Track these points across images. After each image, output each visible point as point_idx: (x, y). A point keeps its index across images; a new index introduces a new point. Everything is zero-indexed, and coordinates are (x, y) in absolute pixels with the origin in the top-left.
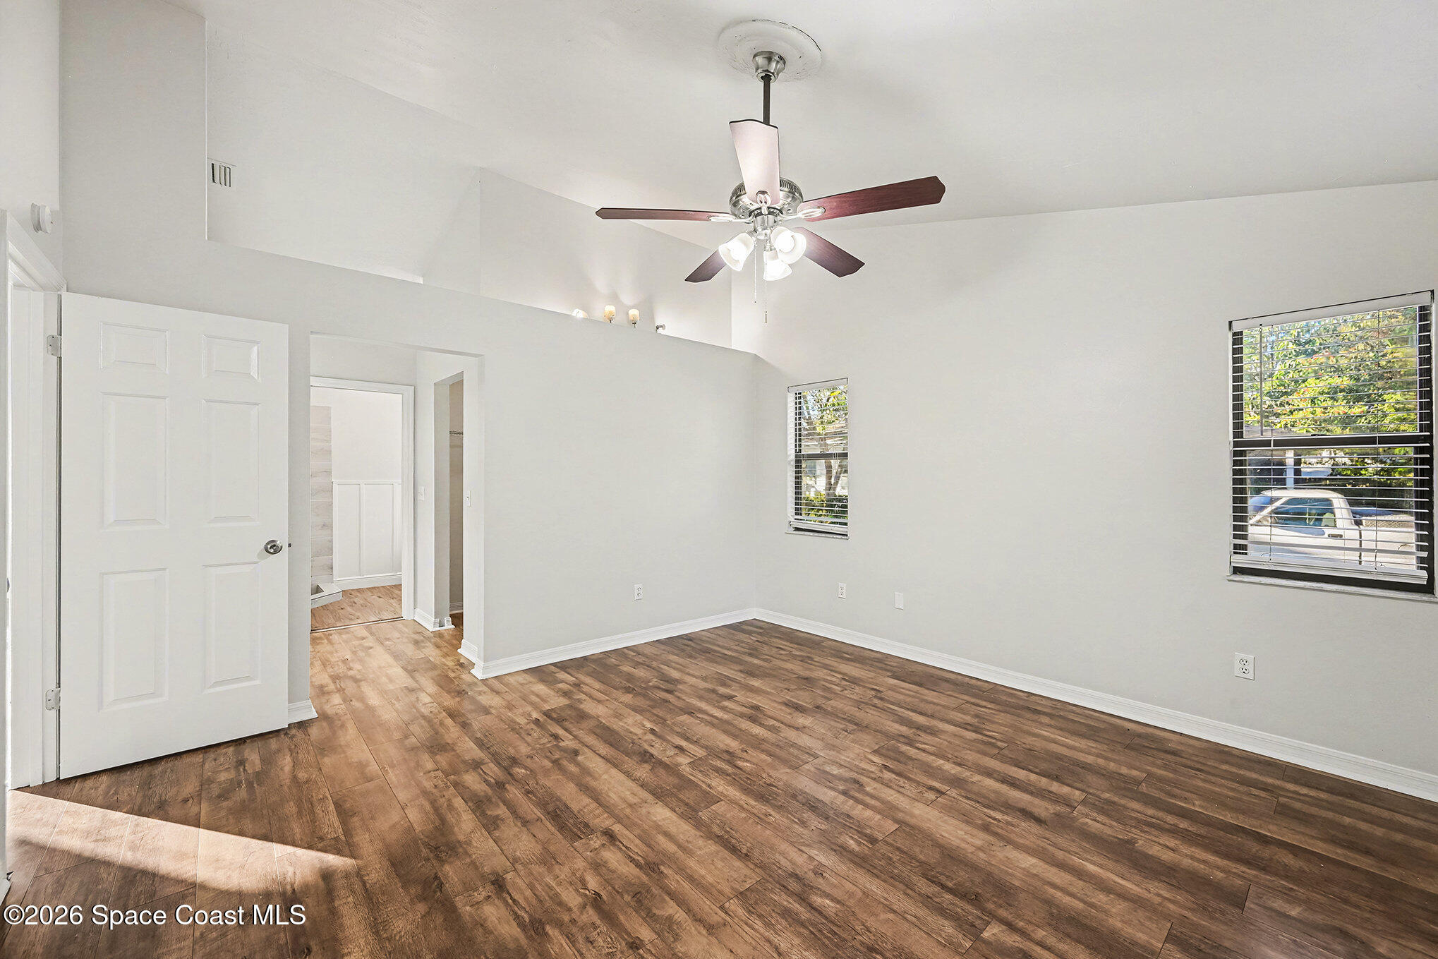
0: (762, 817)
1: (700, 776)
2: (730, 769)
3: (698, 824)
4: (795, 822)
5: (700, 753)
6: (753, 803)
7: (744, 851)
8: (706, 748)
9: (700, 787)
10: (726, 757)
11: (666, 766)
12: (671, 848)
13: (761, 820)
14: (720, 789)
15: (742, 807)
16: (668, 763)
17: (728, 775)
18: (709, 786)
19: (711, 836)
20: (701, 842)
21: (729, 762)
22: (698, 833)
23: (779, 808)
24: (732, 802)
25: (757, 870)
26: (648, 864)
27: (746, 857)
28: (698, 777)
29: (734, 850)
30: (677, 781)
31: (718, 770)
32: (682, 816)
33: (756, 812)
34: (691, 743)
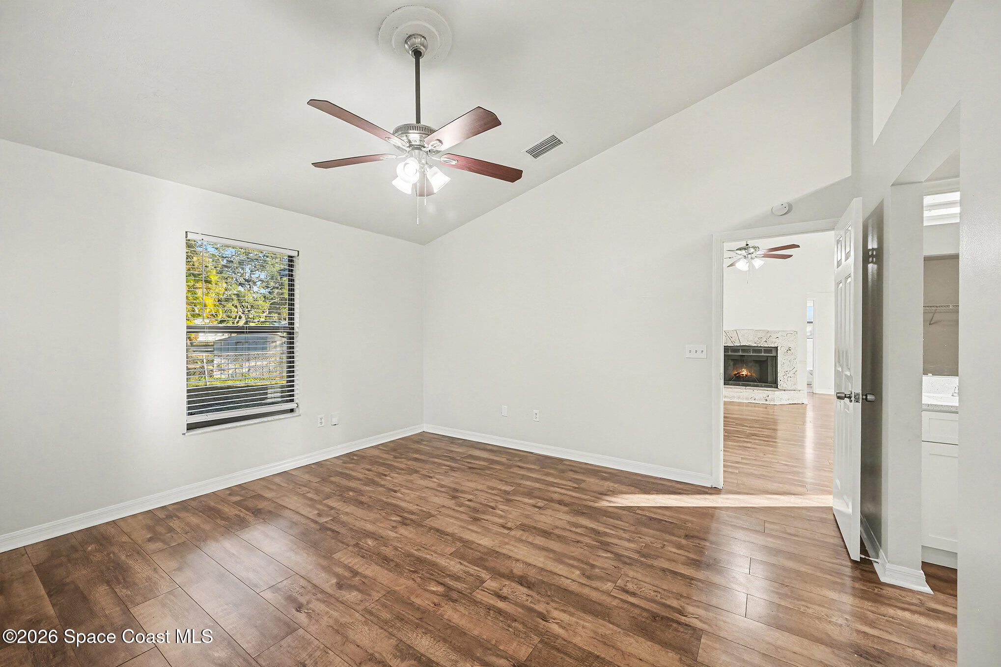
0: (422, 549)
1: (472, 571)
2: (448, 581)
3: (461, 540)
4: (400, 548)
5: (479, 595)
6: (428, 557)
7: (432, 530)
8: (476, 603)
9: (468, 562)
10: (455, 595)
11: (503, 576)
12: (470, 527)
13: (422, 547)
14: (452, 563)
15: (436, 553)
16: (503, 579)
17: (449, 576)
18: (461, 564)
19: (452, 535)
20: (456, 531)
21: (449, 588)
22: (459, 535)
23: (410, 555)
24: (442, 555)
25: (425, 525)
26: (480, 520)
27: (431, 528)
28: (473, 569)
29: (438, 530)
30: (487, 564)
31: (457, 578)
32: (473, 542)
33: (426, 551)
34: (494, 607)
